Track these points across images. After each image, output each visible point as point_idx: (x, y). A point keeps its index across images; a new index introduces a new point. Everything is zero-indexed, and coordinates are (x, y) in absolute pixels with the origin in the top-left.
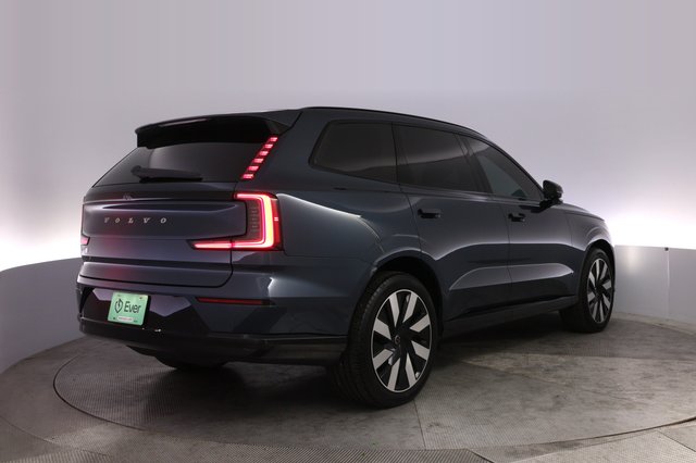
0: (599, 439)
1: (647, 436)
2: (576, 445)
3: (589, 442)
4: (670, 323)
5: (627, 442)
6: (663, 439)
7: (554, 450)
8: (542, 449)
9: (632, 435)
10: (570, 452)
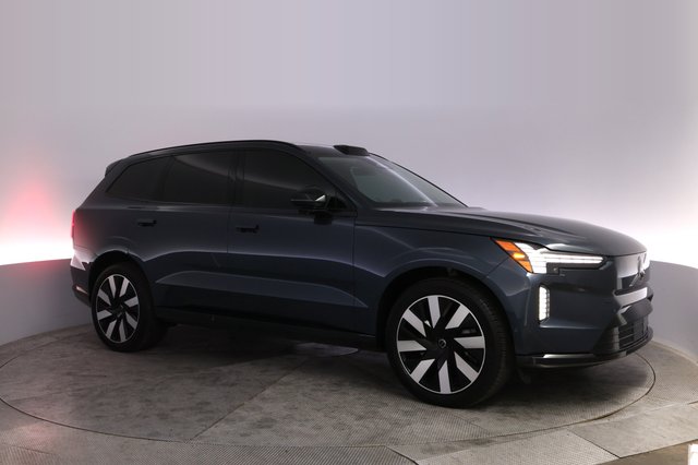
2: (489, 442)
3: (500, 439)
6: (572, 436)
7: (468, 447)
8: (456, 446)
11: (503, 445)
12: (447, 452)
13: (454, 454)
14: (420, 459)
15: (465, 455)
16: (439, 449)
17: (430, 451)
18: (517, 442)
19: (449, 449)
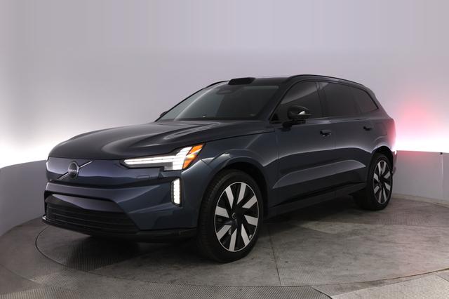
0: (397, 279)
1: (428, 277)
2: (382, 283)
3: (389, 282)
4: (443, 203)
5: (415, 281)
6: (439, 279)
7: (367, 287)
8: (359, 286)
9: (419, 276)
10: (378, 288)
11: (391, 286)
12: (352, 290)
13: (358, 292)
14: (333, 295)
15: (365, 292)
16: (346, 288)
17: (341, 289)
18: (401, 283)
19: (353, 288)
